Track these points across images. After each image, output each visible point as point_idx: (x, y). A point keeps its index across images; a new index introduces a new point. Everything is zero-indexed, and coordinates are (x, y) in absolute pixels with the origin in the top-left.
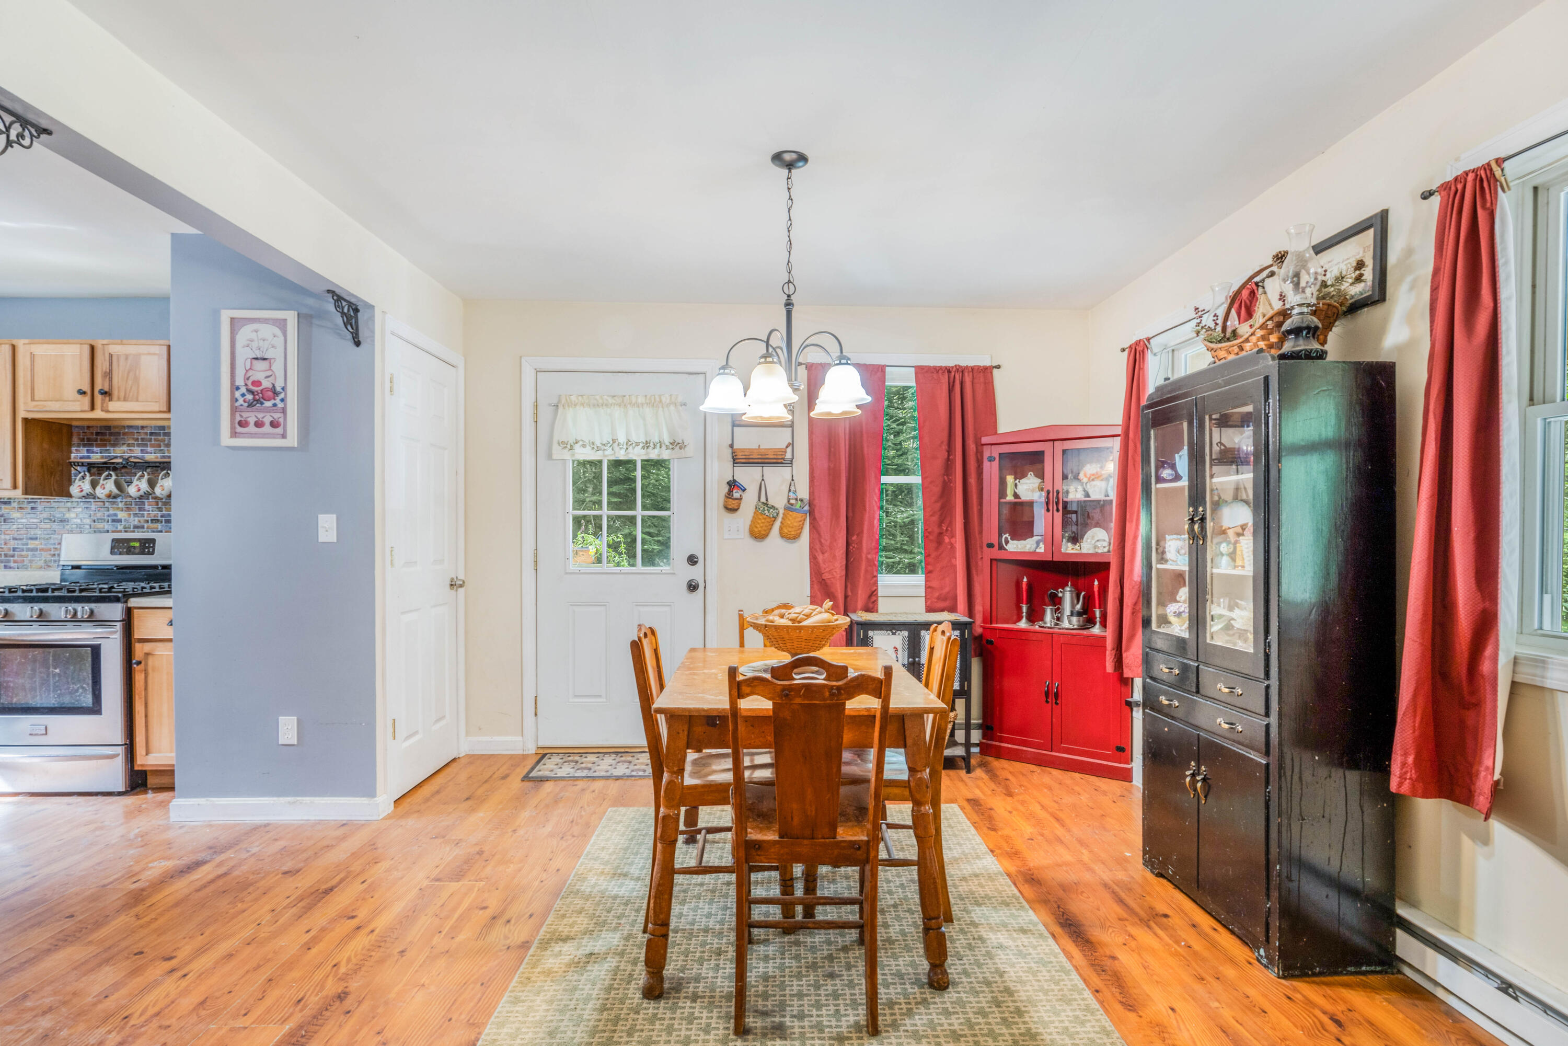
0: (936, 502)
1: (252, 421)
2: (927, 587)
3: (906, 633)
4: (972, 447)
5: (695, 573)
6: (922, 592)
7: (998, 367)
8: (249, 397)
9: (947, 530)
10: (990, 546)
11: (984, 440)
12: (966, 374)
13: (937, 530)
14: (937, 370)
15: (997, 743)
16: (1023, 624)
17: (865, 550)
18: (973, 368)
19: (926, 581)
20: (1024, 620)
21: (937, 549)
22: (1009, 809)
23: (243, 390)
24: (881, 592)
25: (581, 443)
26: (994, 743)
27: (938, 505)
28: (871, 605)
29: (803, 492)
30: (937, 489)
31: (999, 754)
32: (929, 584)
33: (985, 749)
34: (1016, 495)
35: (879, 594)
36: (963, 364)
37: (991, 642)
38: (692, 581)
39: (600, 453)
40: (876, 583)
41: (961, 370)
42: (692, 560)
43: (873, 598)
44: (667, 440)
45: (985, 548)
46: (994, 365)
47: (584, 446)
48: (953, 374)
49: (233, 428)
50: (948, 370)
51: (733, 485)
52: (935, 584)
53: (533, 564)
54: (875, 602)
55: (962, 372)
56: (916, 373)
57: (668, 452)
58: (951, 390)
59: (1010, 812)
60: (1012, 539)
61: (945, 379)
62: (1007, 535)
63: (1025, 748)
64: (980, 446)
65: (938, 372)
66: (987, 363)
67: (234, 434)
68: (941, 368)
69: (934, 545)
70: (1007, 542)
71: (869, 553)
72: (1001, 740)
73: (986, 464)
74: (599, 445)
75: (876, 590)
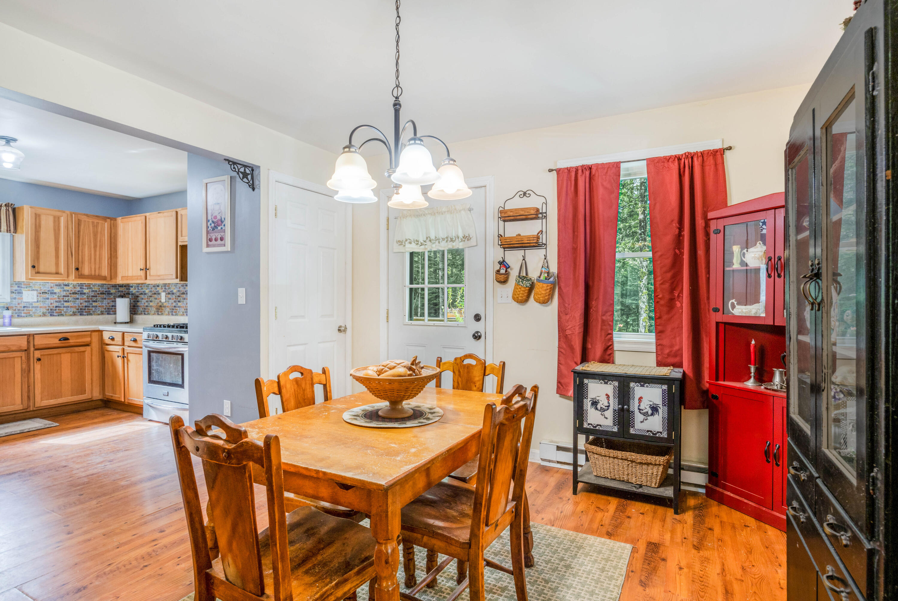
0: (666, 272)
1: (214, 238)
2: (658, 345)
3: (616, 384)
4: (700, 222)
5: (479, 327)
6: (653, 348)
7: (730, 148)
8: (213, 225)
9: (678, 296)
10: (716, 310)
11: (710, 215)
12: (695, 159)
13: (667, 296)
14: (668, 159)
15: (721, 490)
16: (750, 384)
17: (600, 313)
18: (702, 154)
19: (657, 339)
20: (752, 380)
21: (668, 312)
22: (683, 564)
23: (211, 222)
24: (616, 347)
25: (408, 241)
26: (718, 489)
27: (669, 275)
28: (607, 357)
29: (554, 269)
30: (668, 261)
31: (722, 500)
32: (660, 342)
33: (711, 494)
34: (743, 263)
35: (615, 348)
36: (692, 150)
37: (716, 397)
38: (477, 332)
39: (423, 247)
40: (611, 339)
41: (691, 156)
42: (477, 318)
43: (609, 352)
44: (461, 235)
45: (711, 312)
46: (725, 147)
47: (410, 243)
48: (683, 160)
49: (207, 242)
50: (679, 158)
51: (502, 263)
52: (666, 342)
53: (386, 318)
54: (611, 355)
55: (692, 158)
56: (648, 165)
57: (461, 244)
58: (681, 176)
59: (681, 568)
60: (738, 304)
61: (674, 167)
62: (733, 301)
63: (746, 501)
64: (707, 222)
65: (668, 161)
66: (717, 146)
67: (208, 246)
68: (670, 157)
69: (665, 309)
70: (733, 307)
71: (604, 315)
72: (725, 488)
73: (713, 236)
74: (422, 242)
75: (612, 345)
